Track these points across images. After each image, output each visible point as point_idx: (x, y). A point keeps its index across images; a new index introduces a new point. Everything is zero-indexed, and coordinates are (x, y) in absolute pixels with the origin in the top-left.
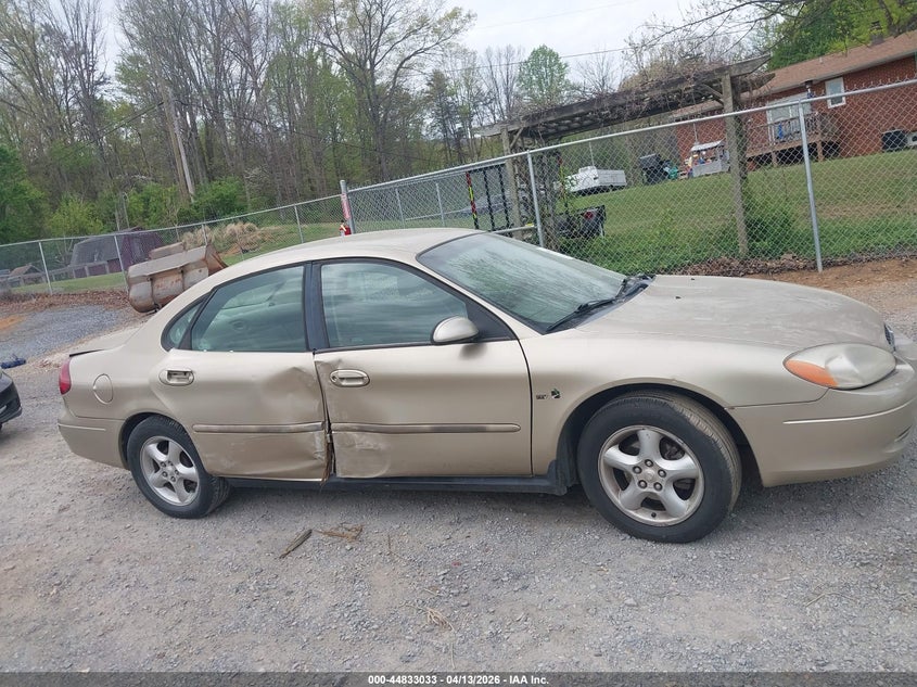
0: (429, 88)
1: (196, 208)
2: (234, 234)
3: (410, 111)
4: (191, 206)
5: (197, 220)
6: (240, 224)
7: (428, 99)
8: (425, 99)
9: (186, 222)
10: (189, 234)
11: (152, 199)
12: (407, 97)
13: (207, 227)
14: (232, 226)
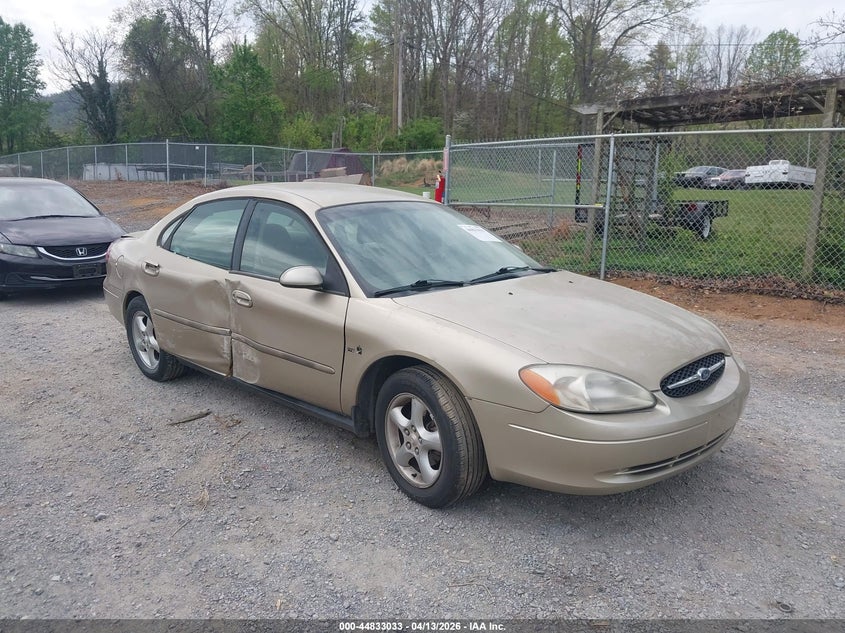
0: (648, 59)
1: (401, 140)
2: (424, 169)
3: (625, 78)
4: (396, 137)
5: (398, 150)
6: (432, 161)
7: (647, 69)
8: (643, 69)
9: (390, 150)
10: (389, 161)
11: (366, 126)
12: (626, 65)
13: (404, 159)
14: (425, 162)
